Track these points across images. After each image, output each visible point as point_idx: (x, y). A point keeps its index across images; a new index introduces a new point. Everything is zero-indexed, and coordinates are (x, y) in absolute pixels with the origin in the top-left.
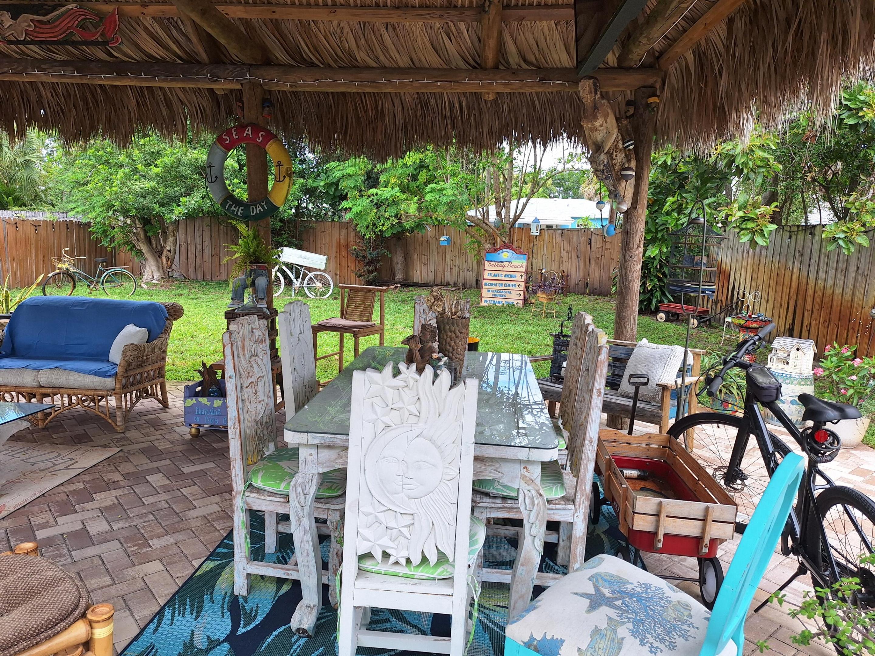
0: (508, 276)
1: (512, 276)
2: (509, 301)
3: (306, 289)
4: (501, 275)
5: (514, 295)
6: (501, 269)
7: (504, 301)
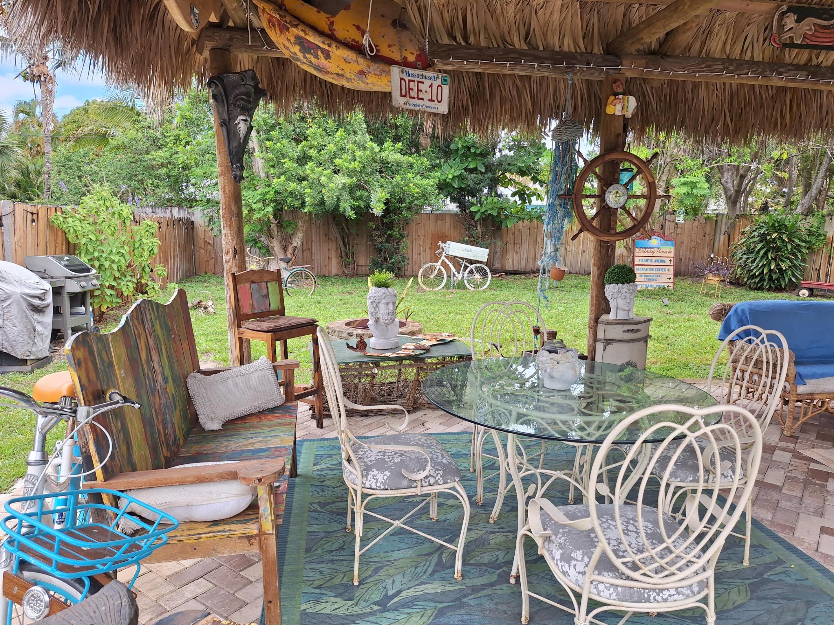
0: (657, 261)
1: (661, 261)
2: (660, 284)
3: (466, 282)
4: (651, 261)
5: (664, 278)
6: (651, 255)
7: (655, 285)
